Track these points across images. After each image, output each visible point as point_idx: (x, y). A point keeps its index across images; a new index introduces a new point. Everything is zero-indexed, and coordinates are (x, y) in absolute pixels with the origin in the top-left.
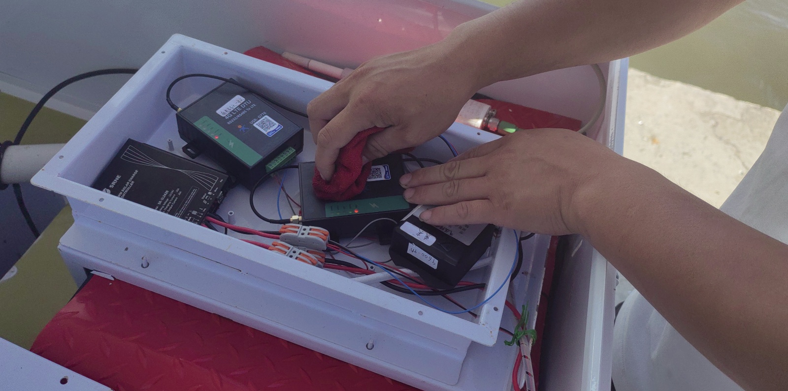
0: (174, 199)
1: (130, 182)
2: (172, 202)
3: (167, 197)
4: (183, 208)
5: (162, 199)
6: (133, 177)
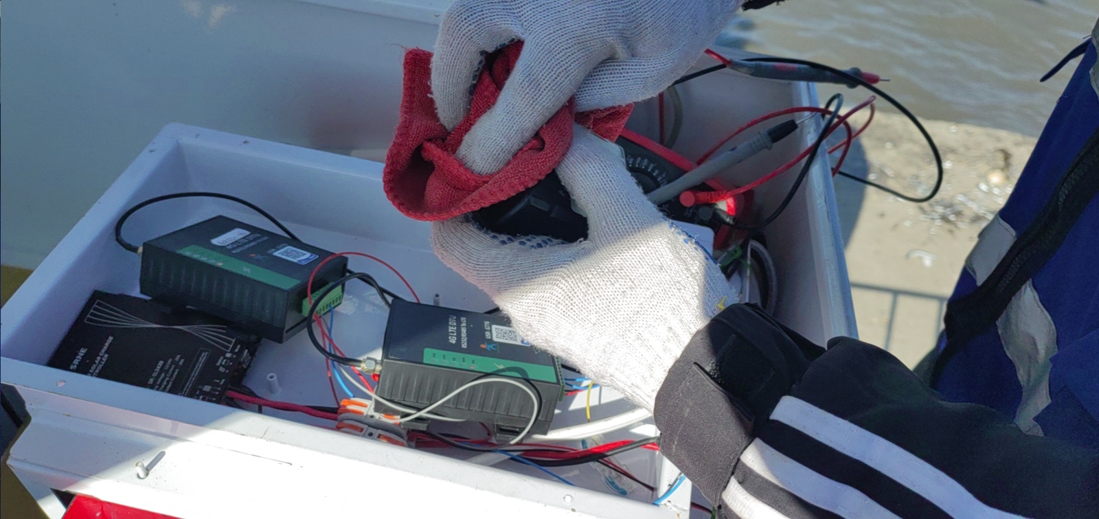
0: (173, 372)
1: (102, 357)
2: (171, 377)
3: (161, 370)
4: (189, 385)
5: (155, 374)
6: (105, 348)
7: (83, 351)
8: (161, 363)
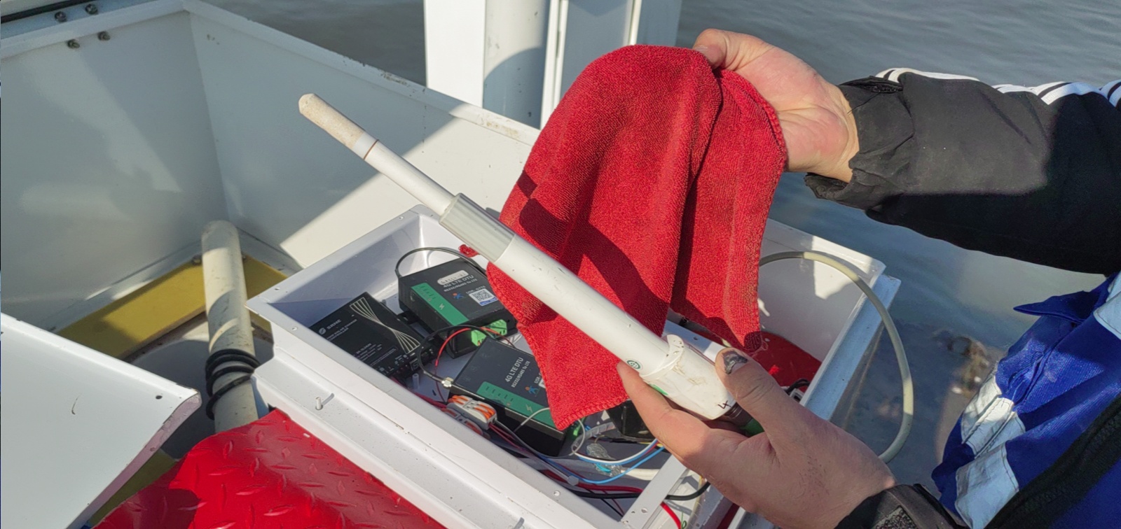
0: (373, 352)
1: (345, 328)
2: (369, 354)
3: (368, 348)
4: (375, 363)
5: (362, 349)
6: (350, 324)
7: (339, 321)
8: (370, 344)
